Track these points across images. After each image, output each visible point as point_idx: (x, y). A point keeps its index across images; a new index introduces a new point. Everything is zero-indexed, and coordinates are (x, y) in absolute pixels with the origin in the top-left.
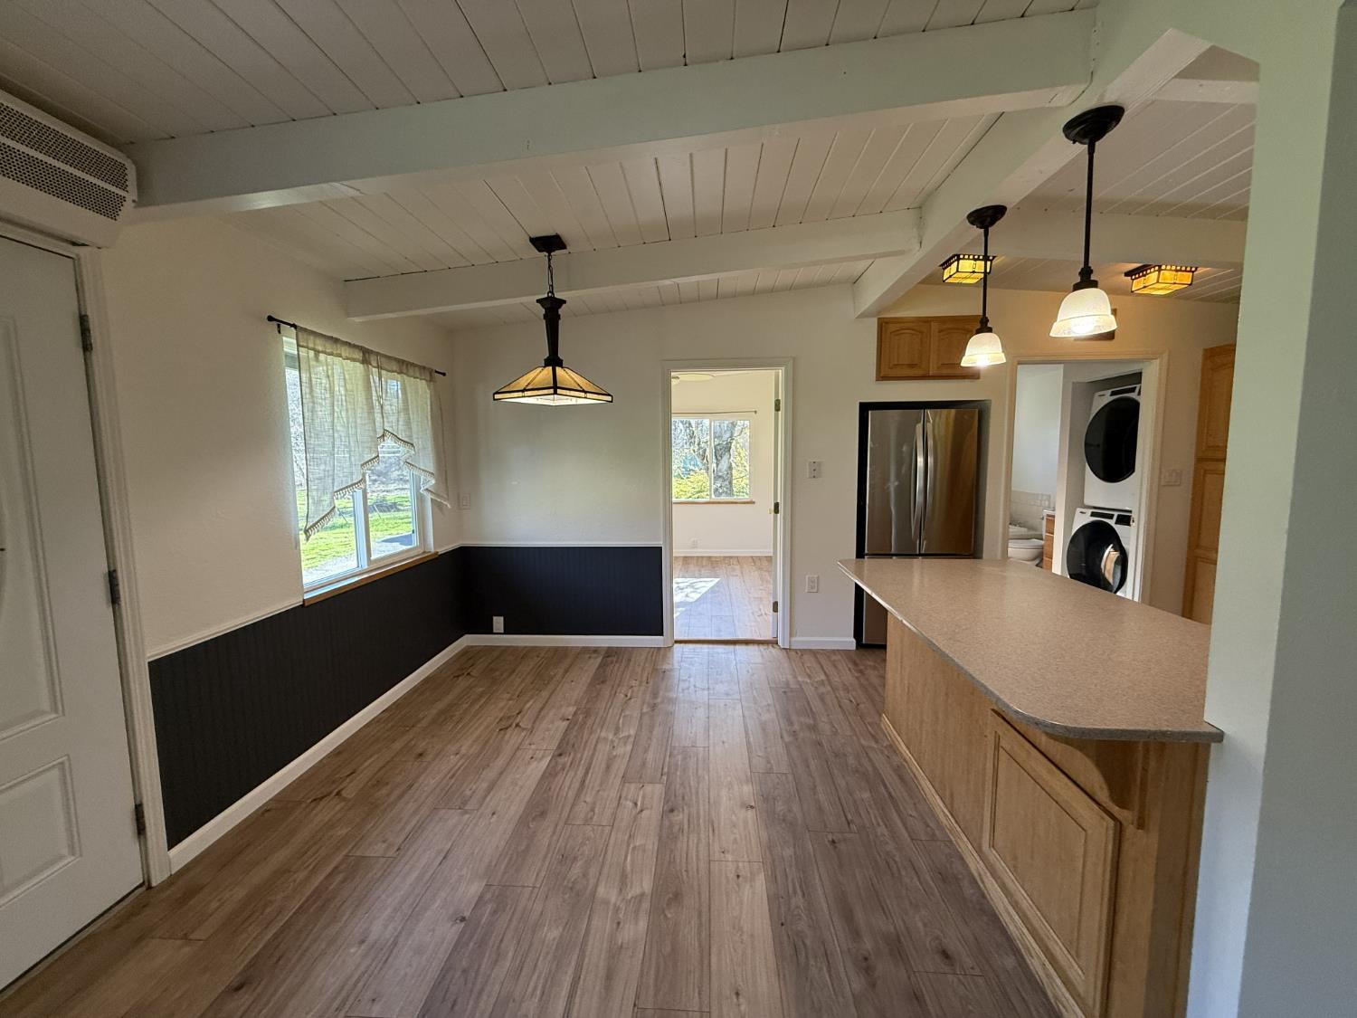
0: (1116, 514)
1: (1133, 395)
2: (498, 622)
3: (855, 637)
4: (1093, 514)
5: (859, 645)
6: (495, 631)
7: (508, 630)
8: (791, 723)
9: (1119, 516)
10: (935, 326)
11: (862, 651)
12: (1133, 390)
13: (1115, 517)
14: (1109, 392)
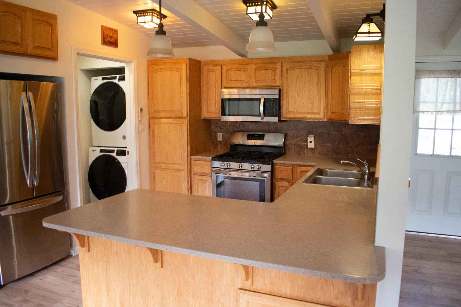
0: (115, 149)
1: (116, 81)
4: (101, 151)
9: (117, 150)
12: (116, 79)
13: (115, 152)
14: (101, 78)
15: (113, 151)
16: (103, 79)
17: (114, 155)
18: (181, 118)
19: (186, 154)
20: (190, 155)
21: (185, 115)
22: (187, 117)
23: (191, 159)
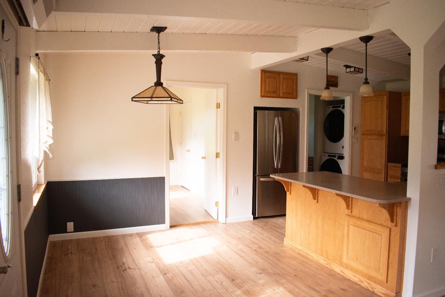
0: (337, 155)
1: (340, 109)
2: (70, 225)
3: (253, 214)
4: (329, 156)
5: (255, 218)
6: (68, 231)
7: (76, 230)
8: (251, 248)
9: (338, 156)
10: (281, 76)
11: (256, 220)
12: (340, 107)
13: (337, 156)
14: (331, 107)
15: (335, 156)
16: (333, 108)
17: (336, 159)
18: (382, 135)
19: (384, 161)
20: (387, 162)
21: (385, 132)
22: (386, 134)
23: (388, 165)
